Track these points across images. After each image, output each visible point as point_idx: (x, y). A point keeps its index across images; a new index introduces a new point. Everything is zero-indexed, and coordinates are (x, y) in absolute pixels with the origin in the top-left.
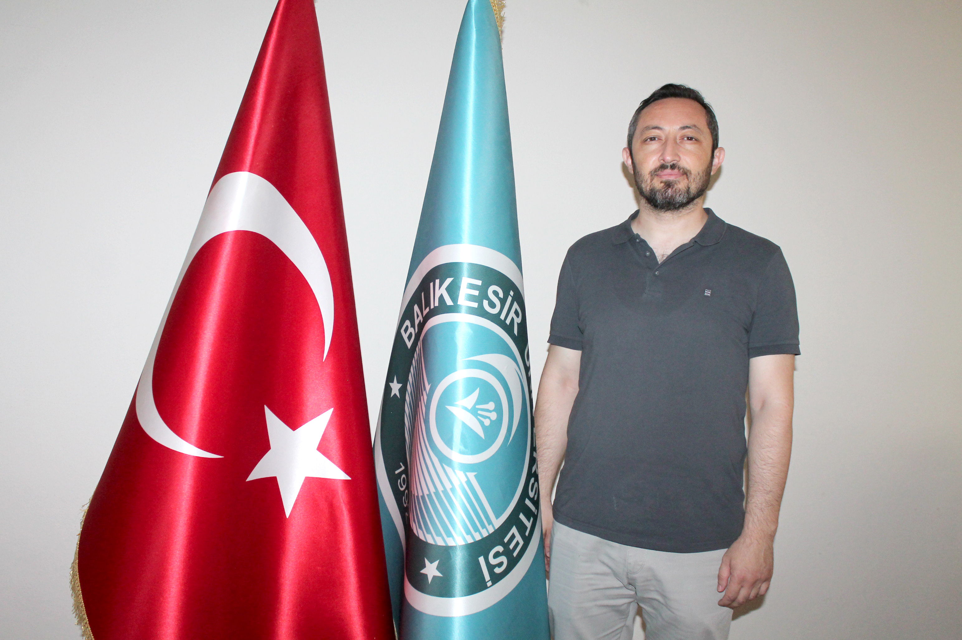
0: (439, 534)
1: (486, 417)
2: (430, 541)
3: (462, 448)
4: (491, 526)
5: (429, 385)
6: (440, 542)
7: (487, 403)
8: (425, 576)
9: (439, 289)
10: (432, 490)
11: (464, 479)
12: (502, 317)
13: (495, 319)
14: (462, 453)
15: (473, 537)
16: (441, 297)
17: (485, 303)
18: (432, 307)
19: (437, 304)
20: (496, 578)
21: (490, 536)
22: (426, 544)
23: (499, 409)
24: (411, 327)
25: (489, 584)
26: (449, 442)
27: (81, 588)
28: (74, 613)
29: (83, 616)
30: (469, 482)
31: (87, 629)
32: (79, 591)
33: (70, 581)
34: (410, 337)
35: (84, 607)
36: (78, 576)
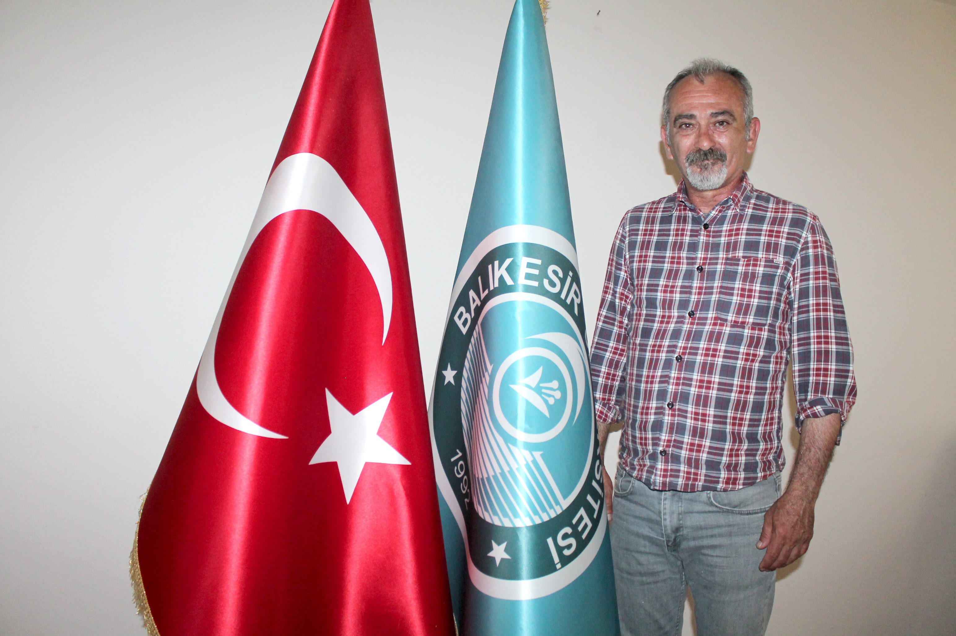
0: (506, 515)
1: (550, 396)
2: (497, 522)
3: (527, 427)
4: (558, 506)
5: (491, 365)
6: (507, 524)
7: (550, 381)
8: (493, 559)
9: (499, 269)
10: (498, 470)
11: (530, 458)
12: (563, 296)
13: (556, 298)
14: (526, 431)
15: (541, 518)
16: (501, 278)
17: (546, 282)
18: (492, 288)
19: (496, 285)
20: (566, 561)
21: (558, 517)
22: (492, 526)
23: (562, 388)
24: (466, 312)
25: (558, 566)
26: (513, 422)
27: (142, 576)
28: (134, 603)
29: (144, 606)
30: (535, 462)
31: (150, 619)
32: (140, 579)
33: (129, 570)
34: (464, 324)
35: (146, 596)
36: (138, 564)
